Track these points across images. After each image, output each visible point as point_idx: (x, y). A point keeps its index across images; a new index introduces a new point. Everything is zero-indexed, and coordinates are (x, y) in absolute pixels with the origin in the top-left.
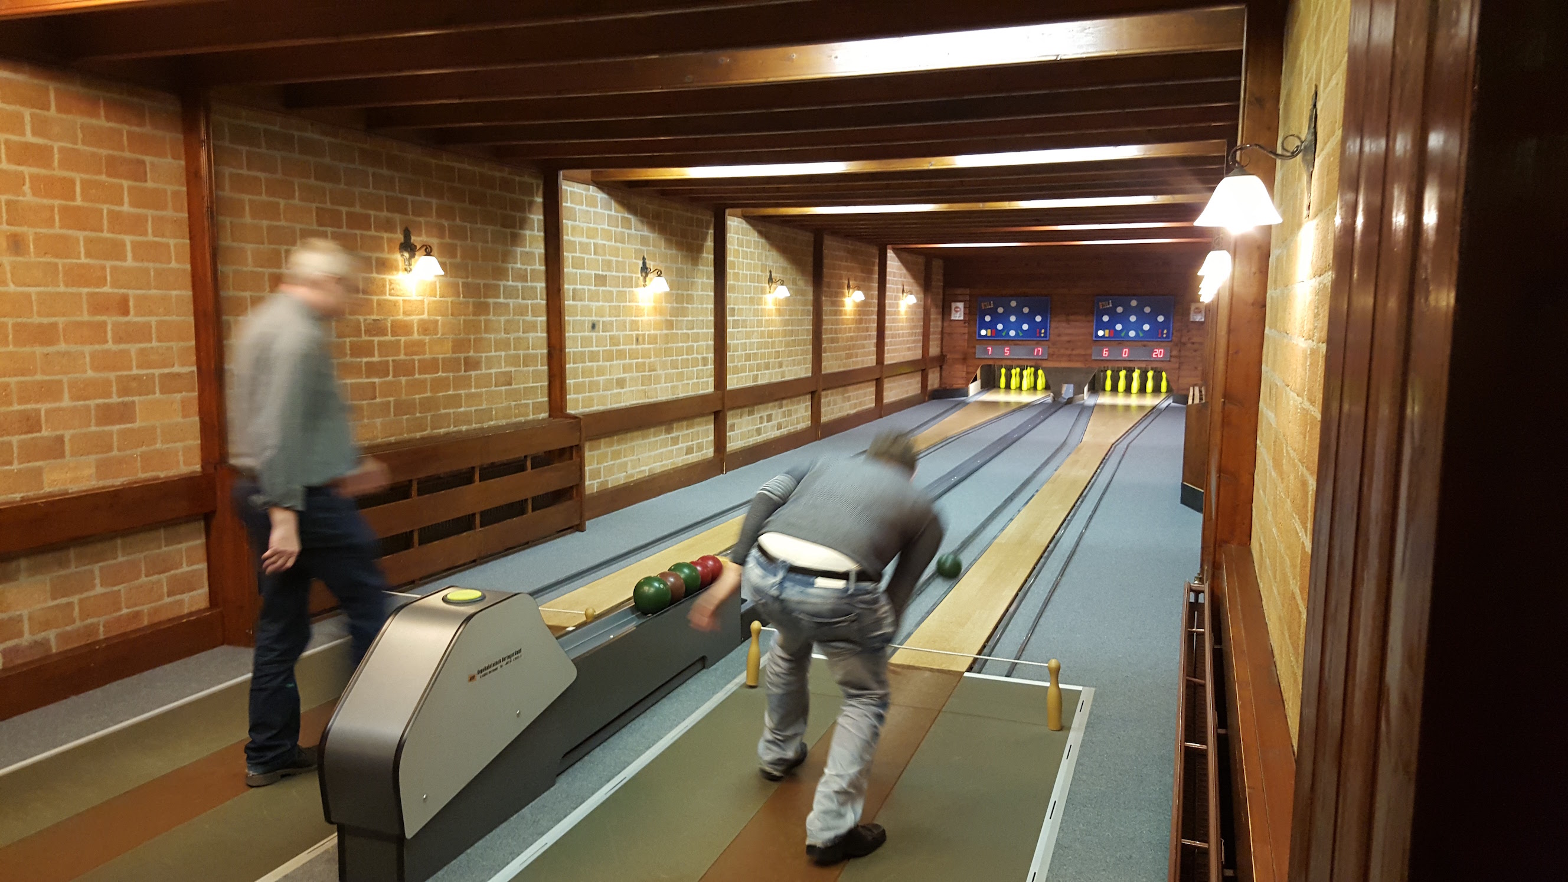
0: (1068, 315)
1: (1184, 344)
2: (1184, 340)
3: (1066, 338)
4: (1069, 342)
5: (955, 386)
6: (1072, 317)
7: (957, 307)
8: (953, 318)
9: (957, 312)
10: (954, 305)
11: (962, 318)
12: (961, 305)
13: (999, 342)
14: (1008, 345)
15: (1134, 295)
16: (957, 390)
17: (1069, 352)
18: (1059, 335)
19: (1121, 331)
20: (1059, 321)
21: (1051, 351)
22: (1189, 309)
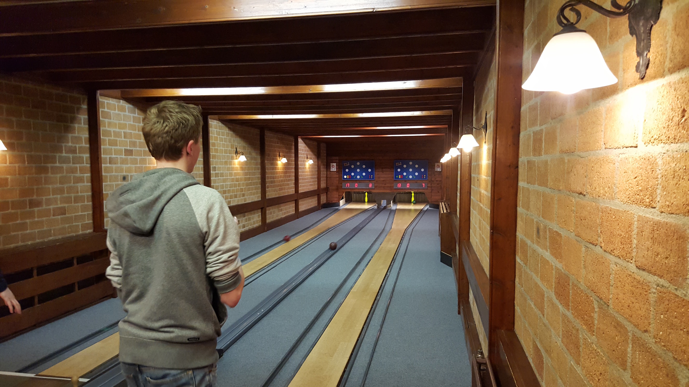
0: (382, 169)
1: (433, 181)
2: (433, 179)
3: (382, 179)
4: (384, 181)
5: (334, 202)
6: (384, 170)
7: (333, 165)
8: (331, 170)
9: (333, 167)
10: (332, 164)
11: (335, 170)
12: (335, 164)
13: (353, 181)
14: (357, 182)
15: (411, 160)
16: (334, 203)
17: (383, 185)
18: (379, 178)
19: (406, 176)
20: (379, 171)
21: (376, 185)
22: (435, 166)
